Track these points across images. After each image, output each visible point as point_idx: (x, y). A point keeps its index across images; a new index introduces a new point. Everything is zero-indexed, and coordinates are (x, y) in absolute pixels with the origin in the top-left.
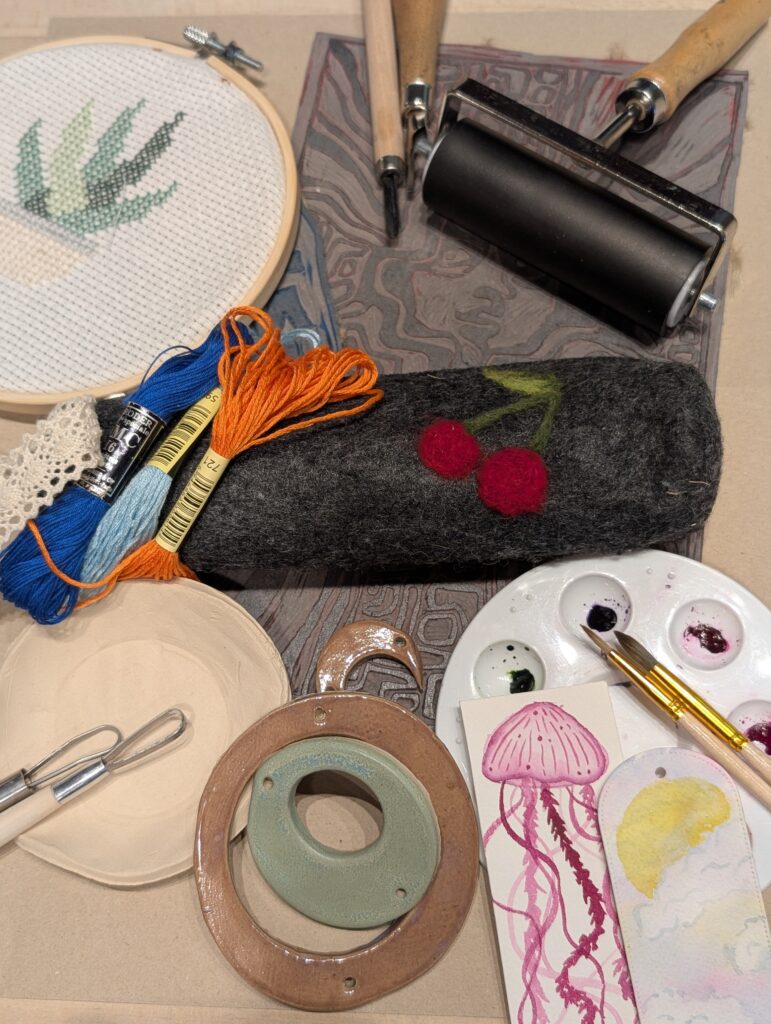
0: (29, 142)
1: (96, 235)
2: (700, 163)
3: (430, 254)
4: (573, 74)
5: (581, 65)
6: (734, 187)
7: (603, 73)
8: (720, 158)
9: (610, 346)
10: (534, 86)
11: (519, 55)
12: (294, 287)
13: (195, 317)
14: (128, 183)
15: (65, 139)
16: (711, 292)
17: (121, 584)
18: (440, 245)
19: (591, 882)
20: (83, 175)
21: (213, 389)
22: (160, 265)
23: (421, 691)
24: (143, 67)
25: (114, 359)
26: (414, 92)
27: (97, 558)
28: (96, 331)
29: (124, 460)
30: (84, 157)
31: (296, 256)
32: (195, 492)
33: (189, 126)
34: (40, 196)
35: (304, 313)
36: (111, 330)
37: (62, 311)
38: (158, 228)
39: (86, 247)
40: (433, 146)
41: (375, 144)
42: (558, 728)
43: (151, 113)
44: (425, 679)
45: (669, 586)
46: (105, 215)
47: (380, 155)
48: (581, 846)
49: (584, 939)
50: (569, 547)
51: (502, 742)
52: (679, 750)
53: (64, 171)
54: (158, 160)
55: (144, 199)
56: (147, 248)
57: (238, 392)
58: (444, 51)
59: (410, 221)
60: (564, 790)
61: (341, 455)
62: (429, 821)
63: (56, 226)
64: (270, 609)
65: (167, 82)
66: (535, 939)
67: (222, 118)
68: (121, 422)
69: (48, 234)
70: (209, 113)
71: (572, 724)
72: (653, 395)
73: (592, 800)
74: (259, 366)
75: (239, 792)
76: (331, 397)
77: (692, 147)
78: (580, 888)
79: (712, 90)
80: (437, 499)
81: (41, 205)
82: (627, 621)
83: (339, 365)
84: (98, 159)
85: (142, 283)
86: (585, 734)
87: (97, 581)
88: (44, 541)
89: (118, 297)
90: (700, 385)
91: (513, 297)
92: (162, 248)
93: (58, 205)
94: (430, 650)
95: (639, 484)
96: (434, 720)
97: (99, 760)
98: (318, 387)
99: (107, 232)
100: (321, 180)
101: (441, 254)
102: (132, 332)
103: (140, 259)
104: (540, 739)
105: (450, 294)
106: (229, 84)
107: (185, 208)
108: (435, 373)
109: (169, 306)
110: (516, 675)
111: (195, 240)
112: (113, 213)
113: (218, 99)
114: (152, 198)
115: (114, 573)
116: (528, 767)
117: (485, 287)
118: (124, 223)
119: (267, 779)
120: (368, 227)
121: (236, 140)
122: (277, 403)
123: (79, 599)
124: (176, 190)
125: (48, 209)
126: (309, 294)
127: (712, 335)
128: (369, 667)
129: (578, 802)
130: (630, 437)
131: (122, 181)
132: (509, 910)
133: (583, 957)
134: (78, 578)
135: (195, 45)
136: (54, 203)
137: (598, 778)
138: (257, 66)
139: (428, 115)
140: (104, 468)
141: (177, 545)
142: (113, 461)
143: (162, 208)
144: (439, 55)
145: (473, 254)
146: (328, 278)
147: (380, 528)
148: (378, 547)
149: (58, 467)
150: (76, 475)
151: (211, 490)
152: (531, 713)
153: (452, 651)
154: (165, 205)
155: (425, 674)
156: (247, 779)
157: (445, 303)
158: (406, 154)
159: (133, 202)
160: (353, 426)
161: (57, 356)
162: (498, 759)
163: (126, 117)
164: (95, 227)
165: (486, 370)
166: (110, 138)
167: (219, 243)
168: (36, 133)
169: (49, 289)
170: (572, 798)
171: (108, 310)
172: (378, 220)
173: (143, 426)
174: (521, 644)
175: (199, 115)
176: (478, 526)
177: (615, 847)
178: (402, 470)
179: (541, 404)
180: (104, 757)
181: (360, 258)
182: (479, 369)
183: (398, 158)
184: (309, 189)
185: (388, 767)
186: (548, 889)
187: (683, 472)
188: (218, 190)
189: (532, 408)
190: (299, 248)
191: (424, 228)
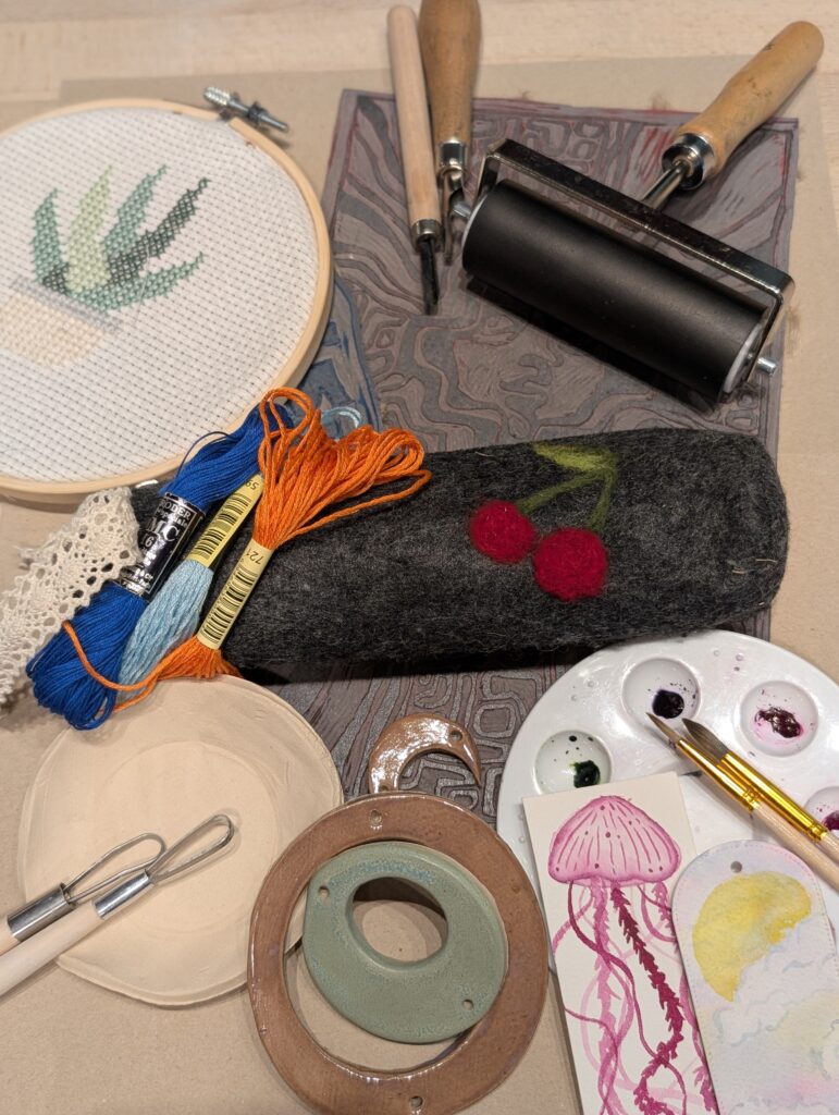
0: (45, 214)
1: (119, 311)
2: (751, 217)
3: (471, 322)
4: (614, 126)
5: (623, 116)
6: (787, 241)
7: (646, 124)
8: (773, 210)
9: (664, 413)
10: (574, 139)
11: (557, 107)
12: (330, 360)
13: (228, 396)
14: (152, 256)
15: (83, 210)
16: (768, 356)
17: (161, 684)
18: (481, 312)
19: (667, 985)
20: (104, 248)
21: (253, 476)
22: (189, 342)
23: (480, 787)
24: (162, 132)
25: (144, 443)
26: (450, 152)
27: (136, 658)
28: (124, 414)
29: (162, 554)
30: (104, 228)
31: (331, 328)
32: (238, 586)
33: (214, 193)
34: (58, 271)
35: (343, 387)
36: (140, 413)
37: (87, 394)
38: (185, 303)
39: (110, 325)
40: (472, 209)
41: (410, 206)
42: (627, 824)
43: (173, 180)
44: (483, 775)
45: (737, 669)
46: (128, 289)
47: (416, 218)
48: (655, 947)
49: (661, 1046)
50: (631, 631)
51: (569, 839)
52: (755, 843)
53: (83, 244)
54: (182, 230)
55: (169, 272)
56: (173, 324)
57: (281, 481)
58: (478, 105)
59: (449, 288)
60: (636, 888)
61: (390, 540)
62: (496, 927)
63: (76, 303)
64: (316, 704)
65: (188, 147)
66: (610, 1049)
67: (248, 184)
68: (158, 514)
69: (69, 312)
70: (235, 178)
71: (642, 818)
72: (715, 468)
73: (664, 899)
74: (301, 451)
75: (293, 902)
76: (376, 480)
77: (742, 201)
78: (657, 992)
79: (760, 140)
80: (491, 584)
81: (61, 281)
82: (695, 707)
83: (384, 447)
84: (118, 230)
85: (171, 361)
86: (656, 829)
87: (136, 683)
88: (81, 642)
89: (146, 377)
90: (763, 457)
91: (560, 365)
92: (190, 324)
93: (78, 280)
94: (488, 743)
95: (704, 562)
96: (495, 818)
97: (142, 871)
98: (362, 470)
99: (131, 308)
100: (354, 246)
101: (483, 321)
102: (161, 413)
103: (167, 336)
104: (608, 835)
105: (494, 363)
106: (254, 147)
107: (213, 280)
108: (482, 450)
109: (200, 385)
110: (580, 767)
111: (225, 314)
112: (137, 287)
113: (243, 164)
114: (177, 271)
115: (154, 674)
116: (597, 866)
117: (530, 355)
118: (149, 297)
119: (323, 888)
120: (406, 295)
121: (263, 207)
122: (321, 489)
123: (117, 702)
124: (202, 262)
125: (67, 285)
126: (348, 368)
127: (771, 400)
128: (423, 763)
129: (650, 900)
130: (692, 513)
131: (145, 254)
132: (582, 1018)
133: (662, 1066)
134: (116, 680)
135: (216, 107)
136: (73, 279)
137: (670, 875)
138: (283, 127)
139: (464, 175)
140: (142, 564)
141: (220, 642)
142: (151, 556)
143: (188, 281)
144: (473, 110)
145: (517, 321)
146: (365, 350)
147: (433, 616)
148: (431, 636)
149: (95, 565)
150: (114, 574)
151: (254, 583)
152: (597, 808)
153: (511, 744)
154: (190, 278)
155: (484, 769)
156: (301, 888)
157: (489, 372)
158: (442, 216)
159: (157, 275)
160: (400, 510)
161: (83, 442)
162: (564, 858)
163: (146, 185)
164: (118, 303)
165: (537, 446)
166: (130, 207)
167: (251, 317)
168: (52, 204)
169: (72, 370)
170: (644, 897)
171: (136, 391)
172: (414, 286)
173: (181, 518)
174: (584, 734)
175: (223, 181)
176: (535, 611)
177: (692, 948)
178: (454, 555)
179: (597, 481)
180: (148, 869)
181: (399, 328)
182: (528, 445)
183: (435, 221)
184: (341, 256)
185: (450, 872)
186: (622, 994)
187: (749, 550)
188: (247, 261)
189: (588, 485)
190: (334, 319)
191: (465, 294)
